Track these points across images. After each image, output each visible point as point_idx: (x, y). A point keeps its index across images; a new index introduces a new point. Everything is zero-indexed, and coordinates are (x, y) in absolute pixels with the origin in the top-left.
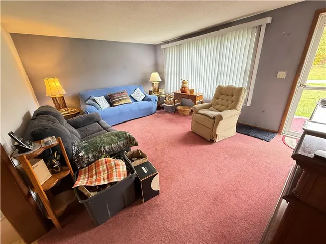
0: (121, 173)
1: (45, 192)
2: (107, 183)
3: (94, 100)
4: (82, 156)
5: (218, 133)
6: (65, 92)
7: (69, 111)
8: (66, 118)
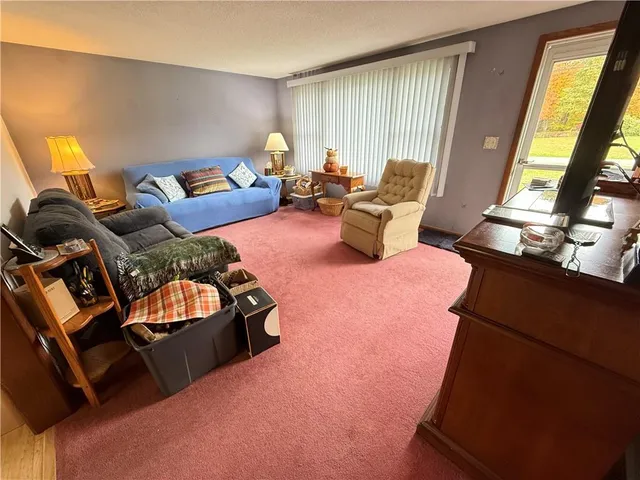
0: (210, 304)
1: (68, 335)
2: (184, 319)
3: (154, 184)
4: (136, 277)
5: (386, 242)
6: (92, 167)
7: (102, 204)
8: (99, 216)
